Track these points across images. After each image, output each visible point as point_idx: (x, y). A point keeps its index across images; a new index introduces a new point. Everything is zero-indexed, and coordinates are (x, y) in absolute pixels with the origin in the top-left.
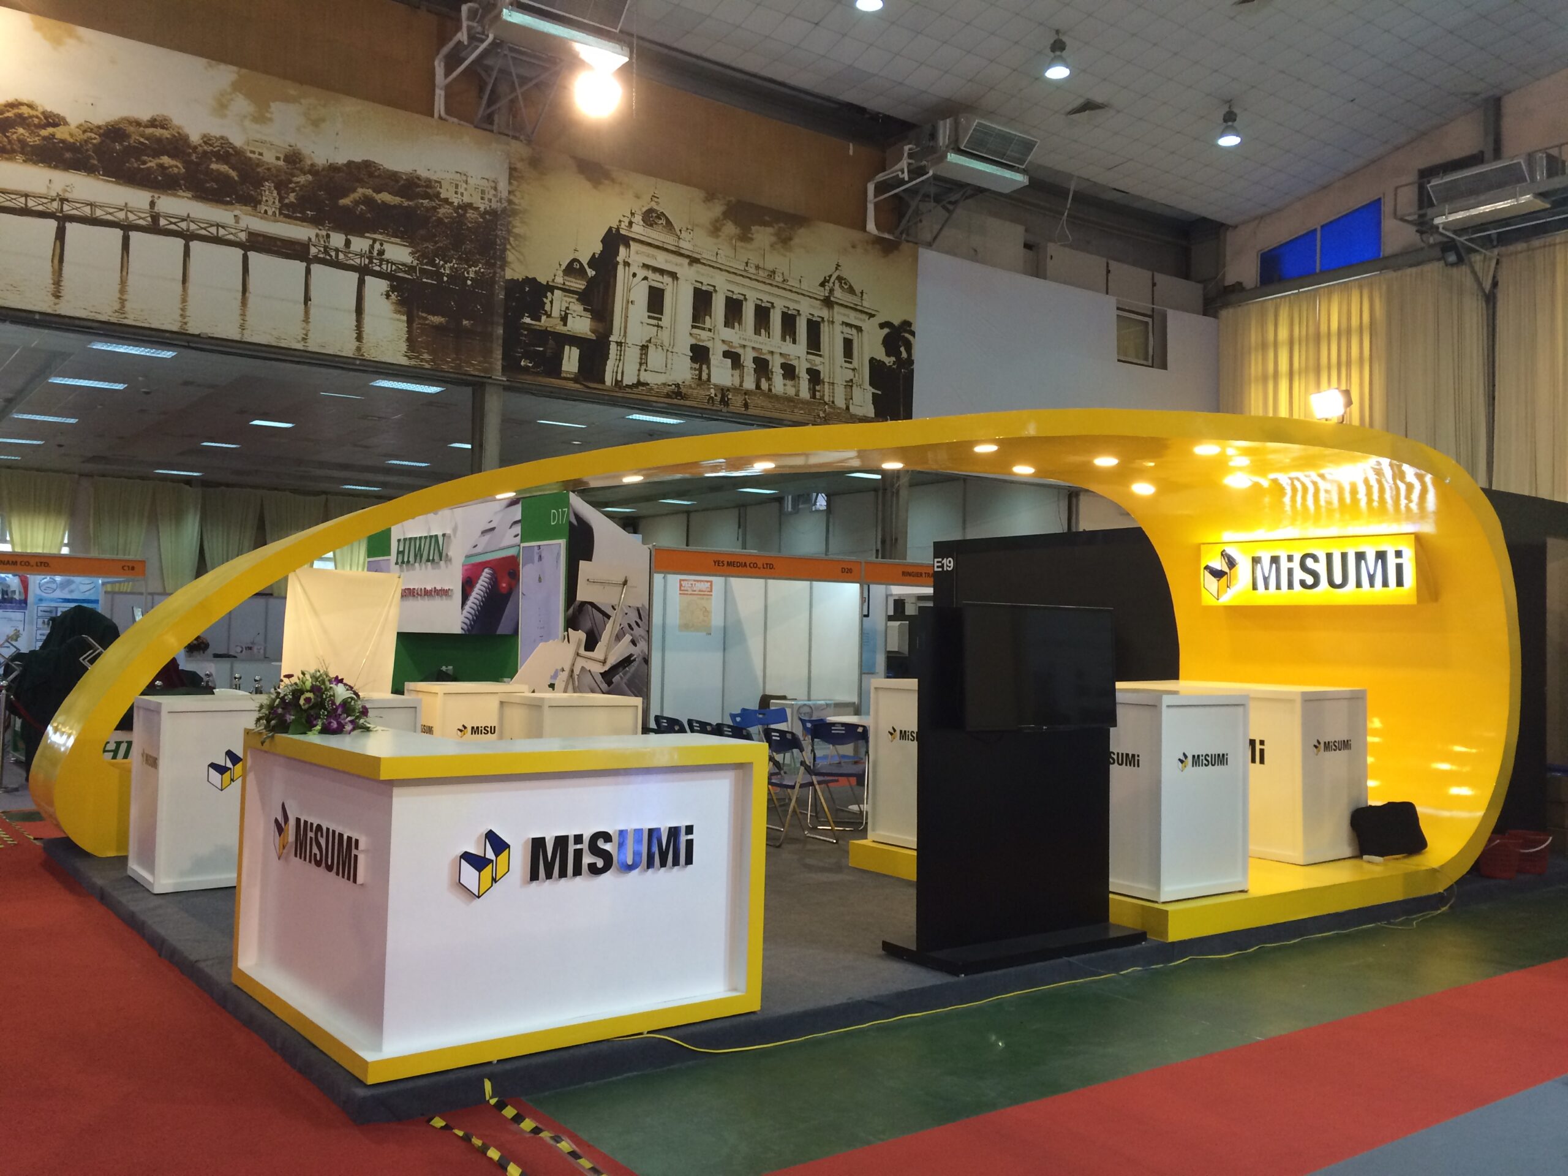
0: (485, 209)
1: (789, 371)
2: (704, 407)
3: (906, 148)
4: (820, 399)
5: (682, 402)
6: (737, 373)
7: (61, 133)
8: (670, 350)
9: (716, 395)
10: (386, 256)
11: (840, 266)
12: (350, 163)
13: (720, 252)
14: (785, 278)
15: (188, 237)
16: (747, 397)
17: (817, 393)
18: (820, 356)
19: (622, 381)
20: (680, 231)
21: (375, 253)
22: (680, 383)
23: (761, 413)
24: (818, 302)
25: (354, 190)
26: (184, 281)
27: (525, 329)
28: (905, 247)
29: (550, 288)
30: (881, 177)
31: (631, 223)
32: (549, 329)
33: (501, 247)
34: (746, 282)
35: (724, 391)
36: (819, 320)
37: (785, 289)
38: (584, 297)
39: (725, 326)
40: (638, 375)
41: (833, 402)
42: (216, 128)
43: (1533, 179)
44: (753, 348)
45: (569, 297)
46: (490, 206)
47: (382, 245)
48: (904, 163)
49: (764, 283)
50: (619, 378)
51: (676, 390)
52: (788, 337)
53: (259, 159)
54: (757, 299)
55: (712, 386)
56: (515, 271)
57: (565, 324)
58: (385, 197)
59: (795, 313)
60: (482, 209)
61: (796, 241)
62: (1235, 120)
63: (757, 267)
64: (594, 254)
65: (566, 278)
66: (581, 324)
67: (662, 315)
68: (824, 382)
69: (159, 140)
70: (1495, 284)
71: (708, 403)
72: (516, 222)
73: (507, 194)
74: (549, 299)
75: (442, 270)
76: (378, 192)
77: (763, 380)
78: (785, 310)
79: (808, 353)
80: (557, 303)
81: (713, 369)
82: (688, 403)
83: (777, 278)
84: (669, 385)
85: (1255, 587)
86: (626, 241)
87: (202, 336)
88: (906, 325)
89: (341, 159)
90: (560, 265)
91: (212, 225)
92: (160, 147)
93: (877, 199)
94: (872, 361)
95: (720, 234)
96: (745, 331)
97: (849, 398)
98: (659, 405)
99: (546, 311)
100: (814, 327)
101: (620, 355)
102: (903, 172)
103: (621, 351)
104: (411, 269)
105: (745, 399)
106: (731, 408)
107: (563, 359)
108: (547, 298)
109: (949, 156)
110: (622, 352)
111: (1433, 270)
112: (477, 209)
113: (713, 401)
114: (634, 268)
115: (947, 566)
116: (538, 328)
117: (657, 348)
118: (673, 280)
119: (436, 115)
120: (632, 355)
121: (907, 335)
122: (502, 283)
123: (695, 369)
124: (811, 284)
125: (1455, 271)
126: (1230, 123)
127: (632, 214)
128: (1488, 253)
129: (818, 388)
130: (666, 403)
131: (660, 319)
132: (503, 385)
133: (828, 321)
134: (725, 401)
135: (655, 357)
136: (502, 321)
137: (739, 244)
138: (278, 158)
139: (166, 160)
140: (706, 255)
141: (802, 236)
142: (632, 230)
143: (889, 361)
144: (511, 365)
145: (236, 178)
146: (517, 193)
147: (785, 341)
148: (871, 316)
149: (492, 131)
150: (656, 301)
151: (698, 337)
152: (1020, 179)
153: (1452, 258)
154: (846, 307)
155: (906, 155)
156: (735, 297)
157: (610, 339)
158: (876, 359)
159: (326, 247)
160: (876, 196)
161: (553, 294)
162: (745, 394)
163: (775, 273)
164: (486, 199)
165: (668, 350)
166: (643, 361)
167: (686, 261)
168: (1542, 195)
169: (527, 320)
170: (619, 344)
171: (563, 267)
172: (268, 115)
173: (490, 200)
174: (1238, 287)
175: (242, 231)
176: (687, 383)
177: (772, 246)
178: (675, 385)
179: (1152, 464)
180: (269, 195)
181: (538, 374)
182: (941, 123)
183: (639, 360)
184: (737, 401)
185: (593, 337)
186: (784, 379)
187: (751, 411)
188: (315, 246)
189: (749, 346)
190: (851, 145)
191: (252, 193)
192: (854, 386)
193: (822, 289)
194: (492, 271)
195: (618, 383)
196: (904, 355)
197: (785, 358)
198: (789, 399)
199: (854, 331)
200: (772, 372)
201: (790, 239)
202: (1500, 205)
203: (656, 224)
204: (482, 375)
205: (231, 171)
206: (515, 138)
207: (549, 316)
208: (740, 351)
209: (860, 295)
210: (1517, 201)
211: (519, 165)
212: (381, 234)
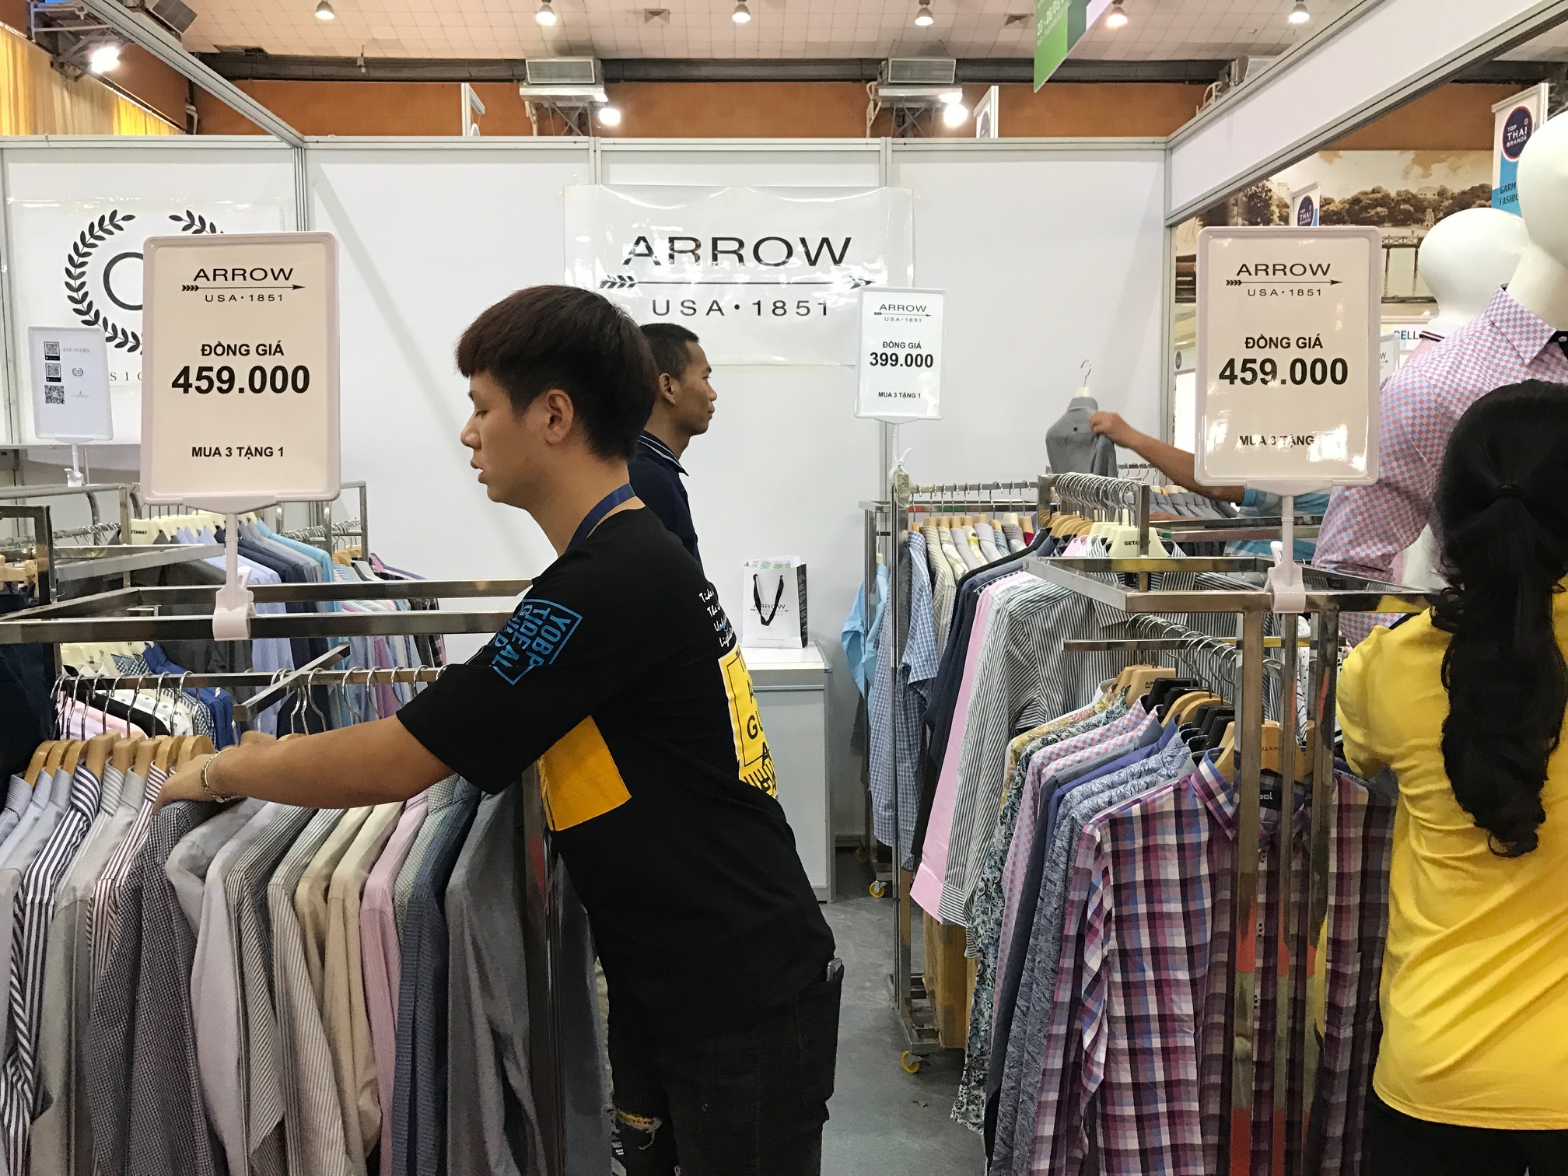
7: (1332, 207)
12: (1473, 188)
42: (1403, 187)
69: (1376, 200)
89: (1468, 188)
92: (1377, 203)
139: (1379, 209)
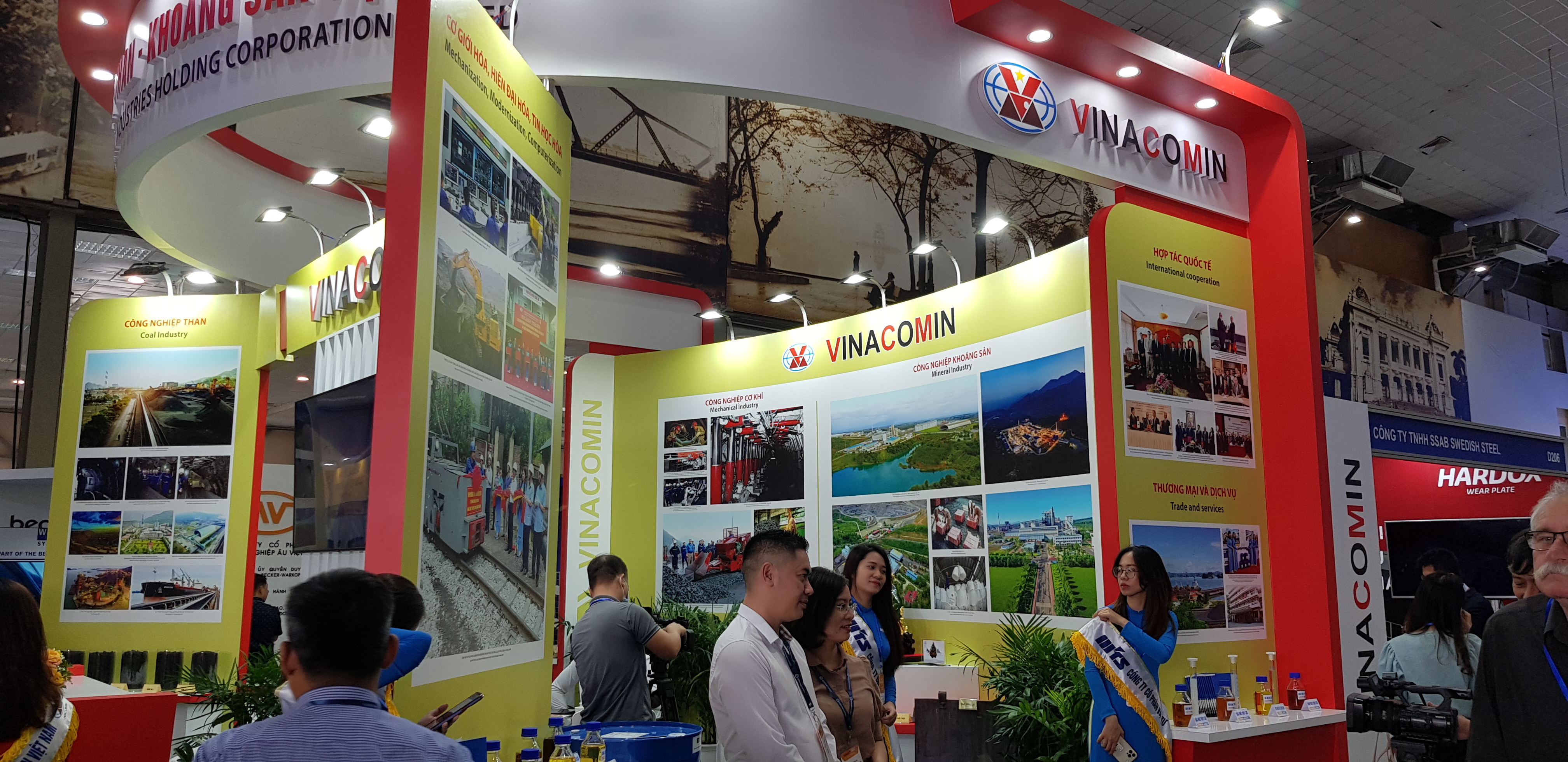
1: (1420, 389)
3: (1469, 239)
4: (1435, 406)
6: (1400, 392)
8: (1373, 378)
9: (1393, 407)
11: (1432, 316)
13: (1386, 312)
14: (1413, 327)
16: (1405, 407)
17: (1433, 402)
18: (1430, 377)
19: (1358, 400)
20: (1371, 300)
24: (1426, 341)
28: (1453, 300)
29: (1327, 343)
30: (1442, 256)
31: (1352, 298)
32: (1328, 369)
34: (1398, 330)
35: (1396, 404)
36: (1428, 353)
37: (1414, 334)
38: (1339, 347)
39: (1393, 361)
40: (1362, 397)
44: (1405, 375)
45: (1334, 348)
48: (1470, 248)
49: (1404, 330)
52: (1417, 366)
54: (1403, 341)
55: (1391, 401)
57: (1334, 366)
59: (1418, 349)
61: (1413, 302)
63: (1401, 321)
64: (1340, 319)
65: (1334, 335)
66: (1339, 366)
67: (1369, 356)
68: (1435, 394)
74: (1327, 350)
77: (1411, 395)
78: (1414, 348)
79: (1426, 376)
80: (1330, 352)
81: (1391, 389)
83: (1410, 327)
86: (1352, 310)
88: (1461, 353)
90: (1329, 327)
93: (1439, 271)
94: (1451, 378)
95: (1386, 300)
96: (1400, 363)
97: (1444, 404)
99: (1327, 358)
100: (1426, 358)
102: (1471, 254)
105: (1404, 409)
107: (1334, 389)
110: (1355, 382)
114: (1356, 327)
116: (1325, 370)
117: (1369, 374)
118: (1373, 334)
120: (1359, 383)
121: (1463, 360)
124: (1422, 329)
127: (1353, 292)
129: (1431, 398)
131: (1368, 359)
133: (1431, 353)
137: (1393, 306)
140: (1381, 314)
141: (1415, 298)
142: (1353, 302)
143: (1458, 379)
148: (1447, 348)
150: (1366, 347)
151: (1383, 369)
152: (1542, 256)
154: (1437, 343)
155: (1469, 243)
156: (1394, 341)
157: (1350, 374)
160: (1437, 269)
161: (1328, 347)
162: (1404, 405)
163: (1409, 324)
166: (1364, 387)
167: (1374, 320)
170: (1355, 376)
171: (1331, 329)
176: (1381, 400)
177: (1405, 306)
178: (1377, 401)
182: (1501, 225)
185: (1343, 373)
186: (1419, 393)
189: (1403, 373)
192: (1446, 396)
193: (1426, 332)
196: (1463, 373)
197: (1417, 380)
198: (1422, 407)
199: (1442, 359)
200: (1413, 390)
201: (1411, 300)
203: (1362, 297)
207: (1328, 361)
208: (1400, 377)
209: (1442, 335)
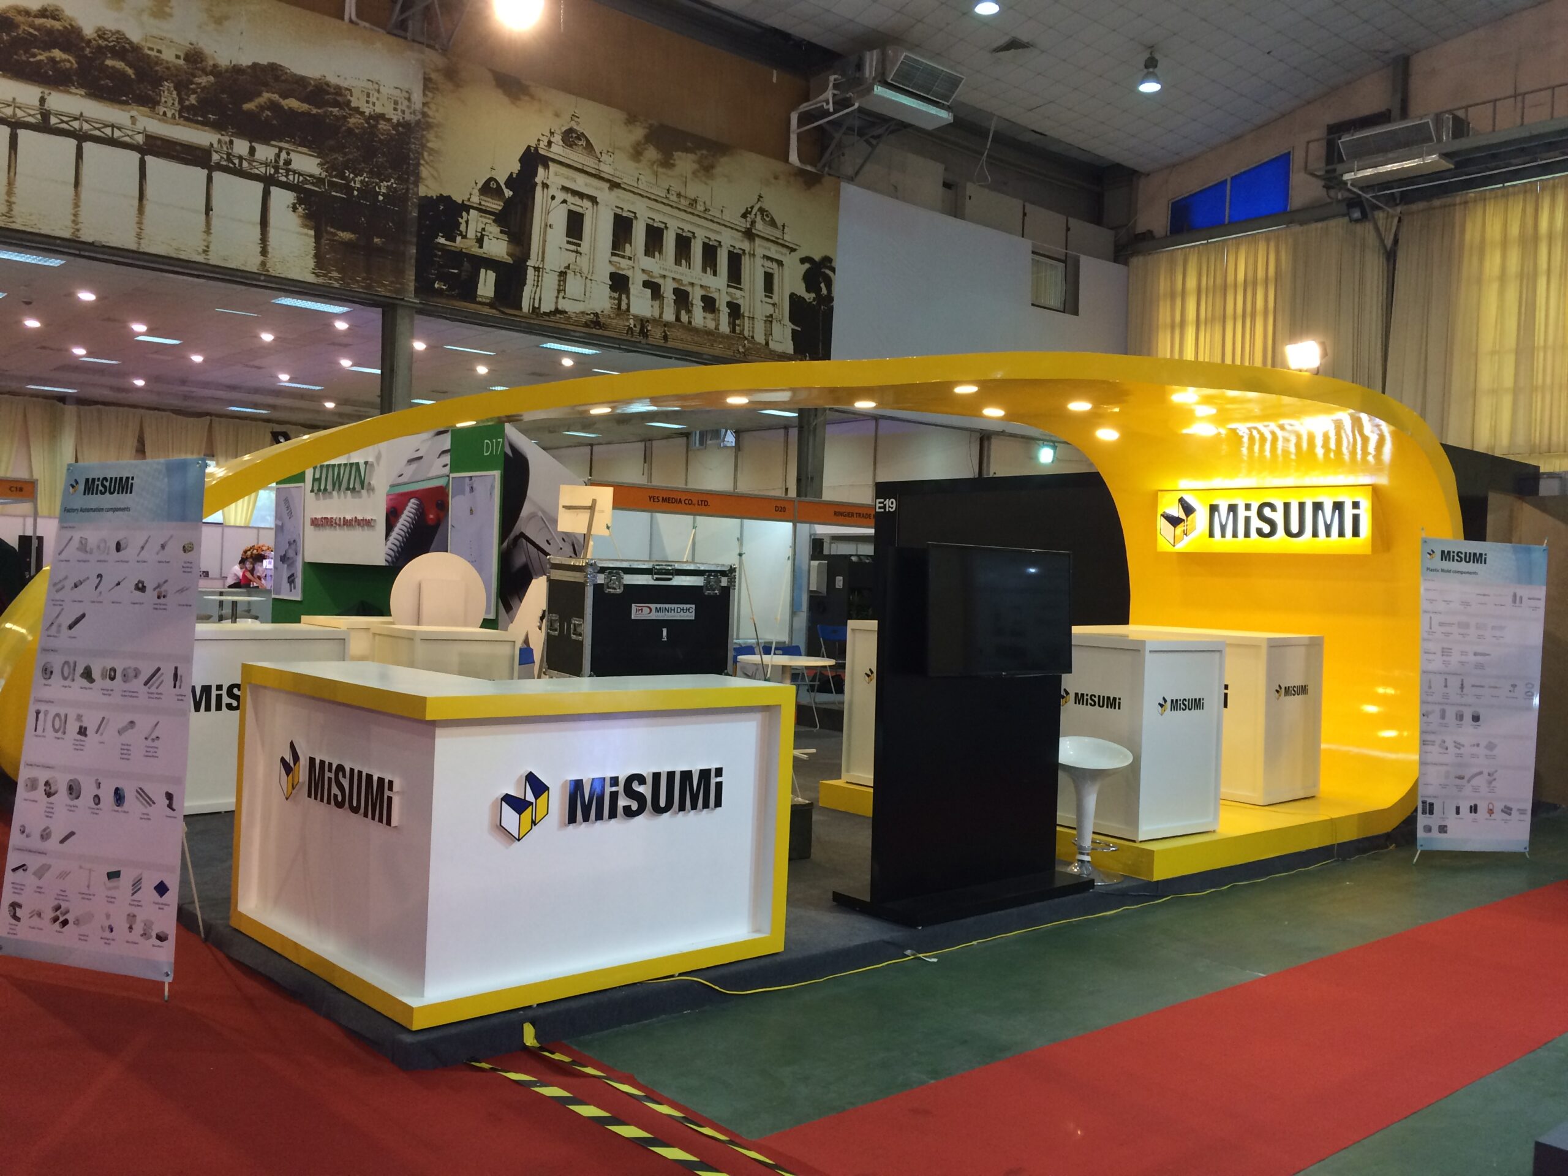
0: (398, 121)
1: (709, 304)
2: (623, 338)
3: (832, 78)
4: (740, 334)
5: (600, 332)
6: (657, 303)
8: (589, 277)
9: (635, 326)
10: (293, 166)
11: (762, 197)
13: (641, 177)
14: (708, 207)
15: (81, 137)
16: (666, 329)
17: (737, 328)
18: (741, 289)
19: (539, 308)
20: (601, 153)
21: (281, 163)
22: (599, 313)
23: (679, 345)
24: (740, 234)
25: (259, 95)
26: (77, 183)
27: (439, 250)
28: (827, 181)
29: (466, 208)
30: (805, 107)
31: (550, 143)
32: (464, 250)
33: (414, 162)
34: (668, 209)
35: (643, 322)
36: (740, 252)
37: (706, 219)
38: (500, 219)
39: (645, 255)
40: (557, 303)
41: (753, 337)
43: (1440, 140)
44: (674, 279)
45: (485, 217)
46: (403, 118)
47: (288, 154)
48: (829, 94)
49: (685, 211)
50: (537, 305)
51: (595, 320)
52: (708, 269)
53: (157, 57)
54: (679, 228)
55: (631, 317)
56: (428, 188)
57: (481, 247)
58: (292, 103)
59: (716, 244)
60: (395, 121)
61: (718, 170)
62: (1156, 66)
63: (679, 195)
64: (511, 174)
65: (482, 197)
66: (497, 247)
67: (581, 240)
68: (744, 316)
70: (1396, 241)
71: (627, 333)
72: (430, 135)
73: (421, 105)
74: (465, 218)
75: (352, 184)
76: (285, 97)
77: (683, 312)
78: (706, 241)
79: (729, 286)
80: (473, 223)
81: (632, 298)
82: (606, 333)
83: (698, 207)
84: (587, 314)
85: (1211, 535)
86: (545, 161)
87: (96, 244)
88: (827, 261)
90: (476, 183)
91: (107, 126)
93: (799, 131)
94: (793, 297)
95: (642, 158)
96: (665, 260)
97: (768, 333)
98: (577, 334)
99: (461, 232)
100: (735, 260)
101: (538, 281)
102: (828, 103)
103: (538, 276)
104: (319, 181)
105: (665, 332)
106: (651, 340)
107: (478, 283)
108: (462, 218)
109: (875, 89)
110: (540, 278)
111: (1337, 226)
112: (390, 120)
113: (632, 333)
114: (553, 191)
115: (889, 507)
116: (453, 249)
117: (575, 274)
118: (593, 205)
119: (346, 17)
120: (550, 281)
121: (828, 272)
122: (415, 200)
123: (614, 299)
124: (733, 215)
125: (1359, 228)
126: (1151, 70)
127: (552, 133)
128: (1390, 210)
129: (737, 322)
130: (584, 333)
131: (579, 245)
132: (416, 308)
133: (749, 254)
134: (644, 333)
135: (574, 285)
136: (415, 240)
137: (660, 170)
138: (178, 57)
140: (627, 180)
141: (725, 165)
142: (551, 150)
143: (809, 297)
144: (424, 288)
145: (133, 76)
146: (433, 106)
147: (706, 273)
148: (793, 250)
149: (406, 38)
150: (575, 225)
151: (618, 265)
152: (945, 116)
153: (1357, 214)
154: (768, 240)
155: (831, 85)
156: (655, 225)
157: (528, 264)
158: (796, 295)
159: (229, 154)
160: (799, 127)
161: (468, 215)
162: (665, 326)
163: (696, 202)
164: (399, 110)
165: (586, 278)
166: (561, 288)
167: (606, 185)
168: (1446, 156)
169: (442, 240)
170: (537, 269)
171: (480, 185)
172: (167, 10)
173: (403, 112)
174: (1148, 236)
175: (139, 133)
176: (605, 312)
177: (694, 173)
178: (593, 313)
179: (1117, 410)
180: (168, 95)
181: (453, 297)
182: (868, 55)
183: (557, 287)
184: (656, 333)
185: (510, 261)
186: (704, 311)
187: (670, 344)
188: (216, 152)
189: (669, 277)
190: (775, 72)
191: (150, 92)
192: (774, 321)
193: (743, 220)
194: (405, 187)
195: (535, 310)
196: (824, 291)
197: (706, 291)
198: (708, 333)
199: (775, 266)
200: (692, 304)
201: (712, 167)
202: (1408, 164)
203: (576, 145)
204: (394, 296)
205: (127, 69)
206: (429, 46)
207: (464, 237)
208: (660, 281)
209: (782, 228)
210: (1423, 160)
211: (433, 76)
212: (287, 142)
